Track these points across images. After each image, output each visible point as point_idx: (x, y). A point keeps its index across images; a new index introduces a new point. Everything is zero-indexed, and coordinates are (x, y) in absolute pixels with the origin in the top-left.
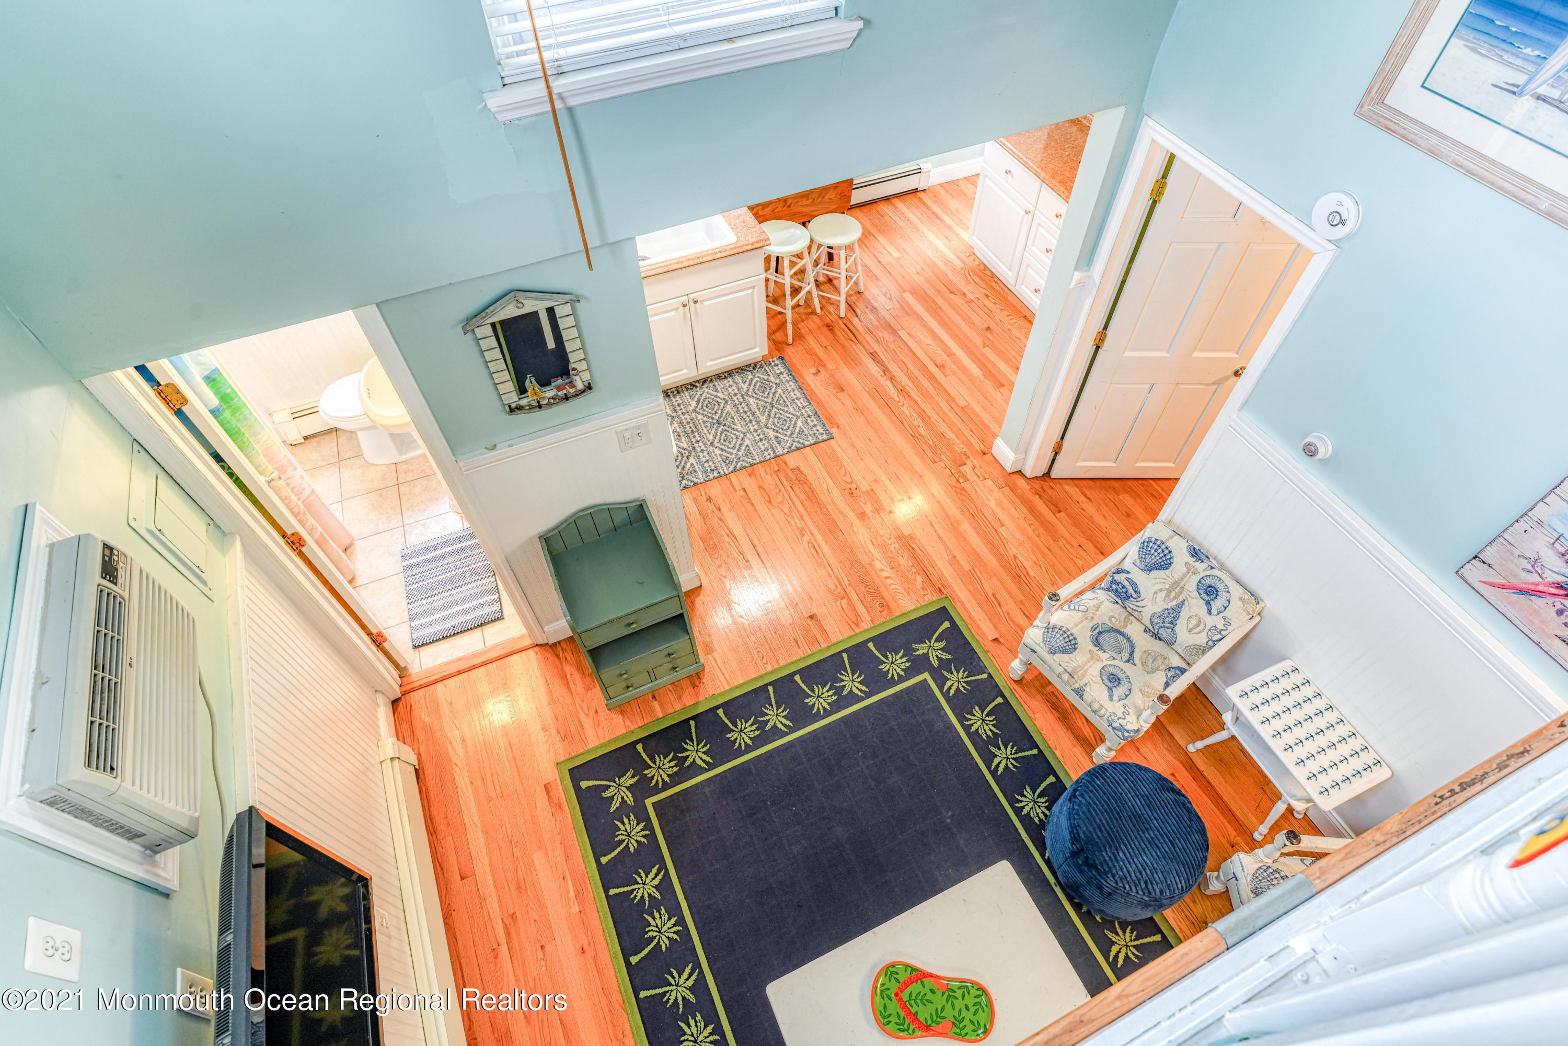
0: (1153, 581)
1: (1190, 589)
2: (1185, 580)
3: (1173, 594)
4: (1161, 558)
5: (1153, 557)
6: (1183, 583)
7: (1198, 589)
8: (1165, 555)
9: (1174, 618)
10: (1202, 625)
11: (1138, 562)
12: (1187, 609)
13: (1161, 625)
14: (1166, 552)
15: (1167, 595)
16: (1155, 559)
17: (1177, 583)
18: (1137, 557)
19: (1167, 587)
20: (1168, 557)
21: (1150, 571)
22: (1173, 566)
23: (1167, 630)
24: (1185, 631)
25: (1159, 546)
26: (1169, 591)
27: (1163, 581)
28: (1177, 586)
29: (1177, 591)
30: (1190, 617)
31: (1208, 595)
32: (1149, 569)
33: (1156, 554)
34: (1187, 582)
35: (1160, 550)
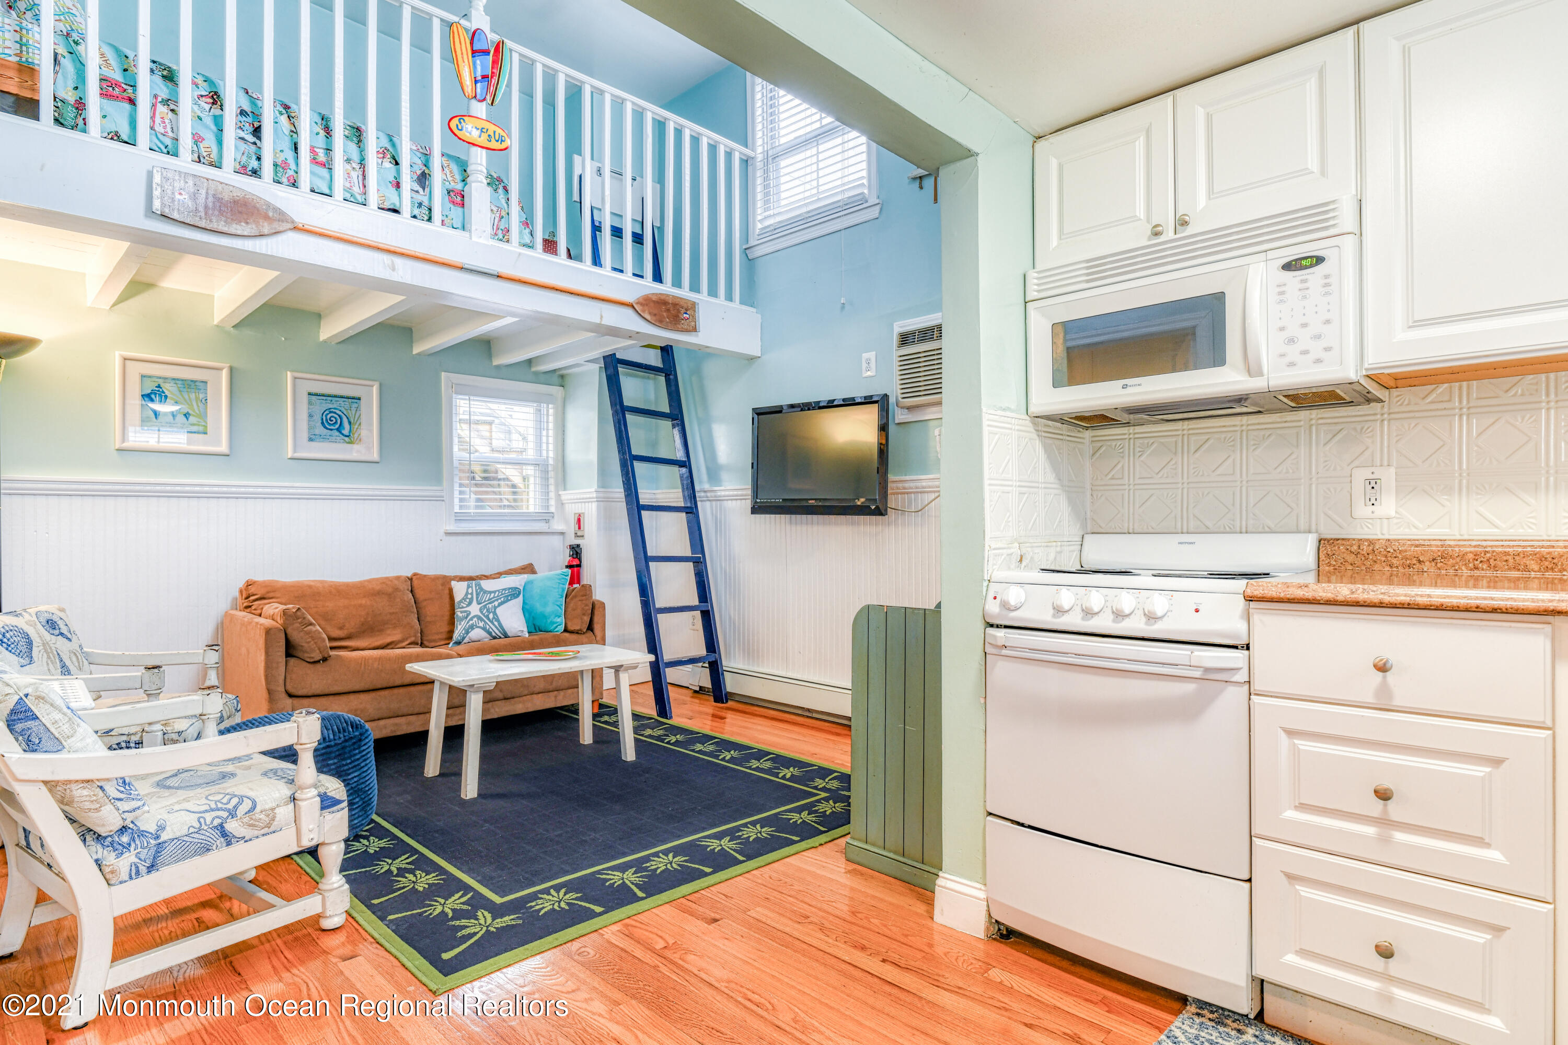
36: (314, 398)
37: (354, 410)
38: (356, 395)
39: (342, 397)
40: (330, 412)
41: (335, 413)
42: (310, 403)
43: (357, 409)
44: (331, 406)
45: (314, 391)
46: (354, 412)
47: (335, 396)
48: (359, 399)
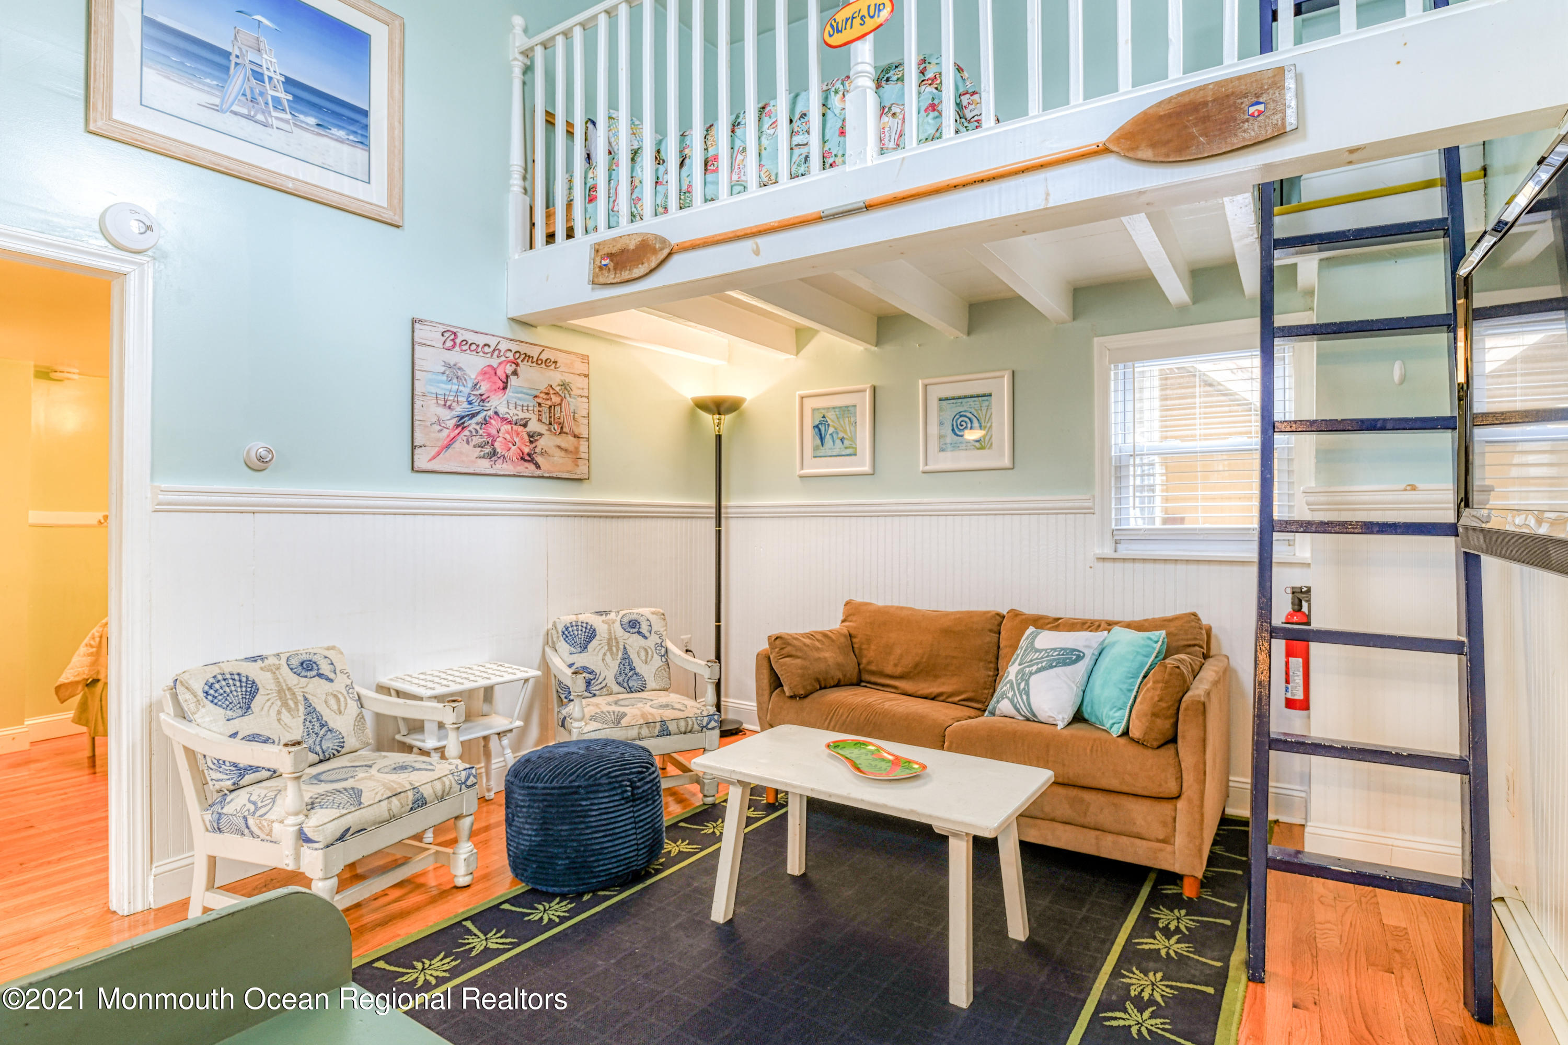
0: (263, 713)
1: (295, 682)
2: (281, 680)
3: (291, 703)
4: (241, 687)
5: (235, 693)
6: (284, 685)
7: (299, 675)
8: (240, 681)
9: (318, 720)
10: (340, 696)
11: (230, 713)
12: (316, 700)
13: (319, 739)
14: (236, 677)
15: (289, 710)
16: (238, 695)
17: (280, 691)
18: (222, 711)
19: (279, 703)
20: (244, 679)
21: (249, 708)
22: (256, 681)
23: (327, 737)
24: (338, 717)
25: (225, 680)
26: (285, 704)
27: (269, 703)
28: (283, 693)
29: (289, 697)
30: (326, 702)
31: (311, 670)
32: (247, 708)
33: (233, 688)
34: (285, 681)
35: (231, 682)
36: (944, 403)
37: (984, 409)
38: (986, 391)
39: (972, 397)
40: (961, 416)
41: (965, 416)
42: (941, 409)
43: (988, 407)
44: (961, 409)
45: (943, 395)
46: (984, 412)
47: (965, 397)
48: (990, 395)
